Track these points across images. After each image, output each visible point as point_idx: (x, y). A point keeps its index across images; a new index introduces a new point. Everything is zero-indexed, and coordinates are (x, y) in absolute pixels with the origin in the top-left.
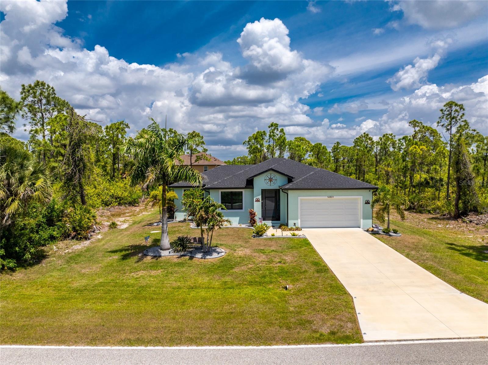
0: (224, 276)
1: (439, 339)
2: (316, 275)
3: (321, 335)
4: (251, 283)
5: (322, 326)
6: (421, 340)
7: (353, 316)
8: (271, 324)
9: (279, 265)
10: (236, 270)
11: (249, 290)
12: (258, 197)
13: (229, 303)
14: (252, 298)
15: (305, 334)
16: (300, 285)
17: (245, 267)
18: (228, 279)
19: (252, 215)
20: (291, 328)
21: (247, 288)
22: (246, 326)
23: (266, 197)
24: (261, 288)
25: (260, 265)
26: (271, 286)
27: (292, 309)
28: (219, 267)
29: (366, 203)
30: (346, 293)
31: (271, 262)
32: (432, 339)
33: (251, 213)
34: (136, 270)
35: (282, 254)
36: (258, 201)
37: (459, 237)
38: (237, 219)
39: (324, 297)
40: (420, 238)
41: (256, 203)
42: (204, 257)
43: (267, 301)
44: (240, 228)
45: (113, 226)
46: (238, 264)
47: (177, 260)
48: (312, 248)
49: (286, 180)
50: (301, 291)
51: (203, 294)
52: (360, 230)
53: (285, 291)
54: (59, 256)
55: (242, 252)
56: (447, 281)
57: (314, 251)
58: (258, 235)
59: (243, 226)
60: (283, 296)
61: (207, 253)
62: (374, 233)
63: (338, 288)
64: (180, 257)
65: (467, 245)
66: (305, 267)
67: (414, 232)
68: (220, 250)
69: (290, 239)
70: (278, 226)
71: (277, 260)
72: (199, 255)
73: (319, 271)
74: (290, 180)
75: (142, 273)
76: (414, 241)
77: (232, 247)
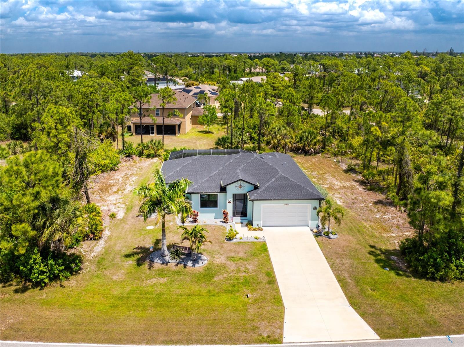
0: (207, 285)
1: (321, 342)
2: (267, 286)
3: (263, 338)
4: (226, 291)
5: (264, 331)
6: (312, 342)
7: (282, 324)
8: (237, 329)
9: (244, 274)
10: (216, 279)
11: (225, 298)
12: (229, 200)
13: (213, 310)
14: (227, 306)
15: (255, 336)
16: (256, 295)
17: (221, 276)
18: (211, 288)
19: (225, 214)
20: (247, 332)
21: (223, 295)
22: (224, 330)
23: (236, 199)
24: (232, 295)
25: (232, 274)
26: (238, 294)
27: (249, 317)
28: (204, 276)
29: (314, 209)
30: (282, 305)
31: (238, 271)
32: (317, 342)
33: (224, 214)
34: (149, 277)
35: (246, 263)
36: (230, 202)
37: (385, 235)
38: (213, 215)
39: (269, 308)
40: (352, 239)
41: (228, 205)
42: (194, 265)
43: (236, 310)
44: (215, 226)
45: (113, 216)
46: (217, 273)
47: (175, 268)
48: (268, 256)
49: (252, 187)
50: (256, 301)
51: (196, 301)
52: (307, 229)
53: (246, 300)
54: (90, 261)
55: (220, 260)
56: (346, 294)
57: (269, 259)
58: (230, 239)
59: (218, 222)
60: (245, 304)
61: (195, 261)
62: (317, 235)
63: (278, 300)
64: (177, 265)
65: (384, 247)
66: (261, 278)
67: (351, 229)
68: (204, 257)
69: (253, 243)
70: (245, 222)
71: (243, 269)
72: (190, 264)
73: (269, 282)
74: (256, 188)
75: (154, 281)
76: (345, 244)
77: (211, 254)
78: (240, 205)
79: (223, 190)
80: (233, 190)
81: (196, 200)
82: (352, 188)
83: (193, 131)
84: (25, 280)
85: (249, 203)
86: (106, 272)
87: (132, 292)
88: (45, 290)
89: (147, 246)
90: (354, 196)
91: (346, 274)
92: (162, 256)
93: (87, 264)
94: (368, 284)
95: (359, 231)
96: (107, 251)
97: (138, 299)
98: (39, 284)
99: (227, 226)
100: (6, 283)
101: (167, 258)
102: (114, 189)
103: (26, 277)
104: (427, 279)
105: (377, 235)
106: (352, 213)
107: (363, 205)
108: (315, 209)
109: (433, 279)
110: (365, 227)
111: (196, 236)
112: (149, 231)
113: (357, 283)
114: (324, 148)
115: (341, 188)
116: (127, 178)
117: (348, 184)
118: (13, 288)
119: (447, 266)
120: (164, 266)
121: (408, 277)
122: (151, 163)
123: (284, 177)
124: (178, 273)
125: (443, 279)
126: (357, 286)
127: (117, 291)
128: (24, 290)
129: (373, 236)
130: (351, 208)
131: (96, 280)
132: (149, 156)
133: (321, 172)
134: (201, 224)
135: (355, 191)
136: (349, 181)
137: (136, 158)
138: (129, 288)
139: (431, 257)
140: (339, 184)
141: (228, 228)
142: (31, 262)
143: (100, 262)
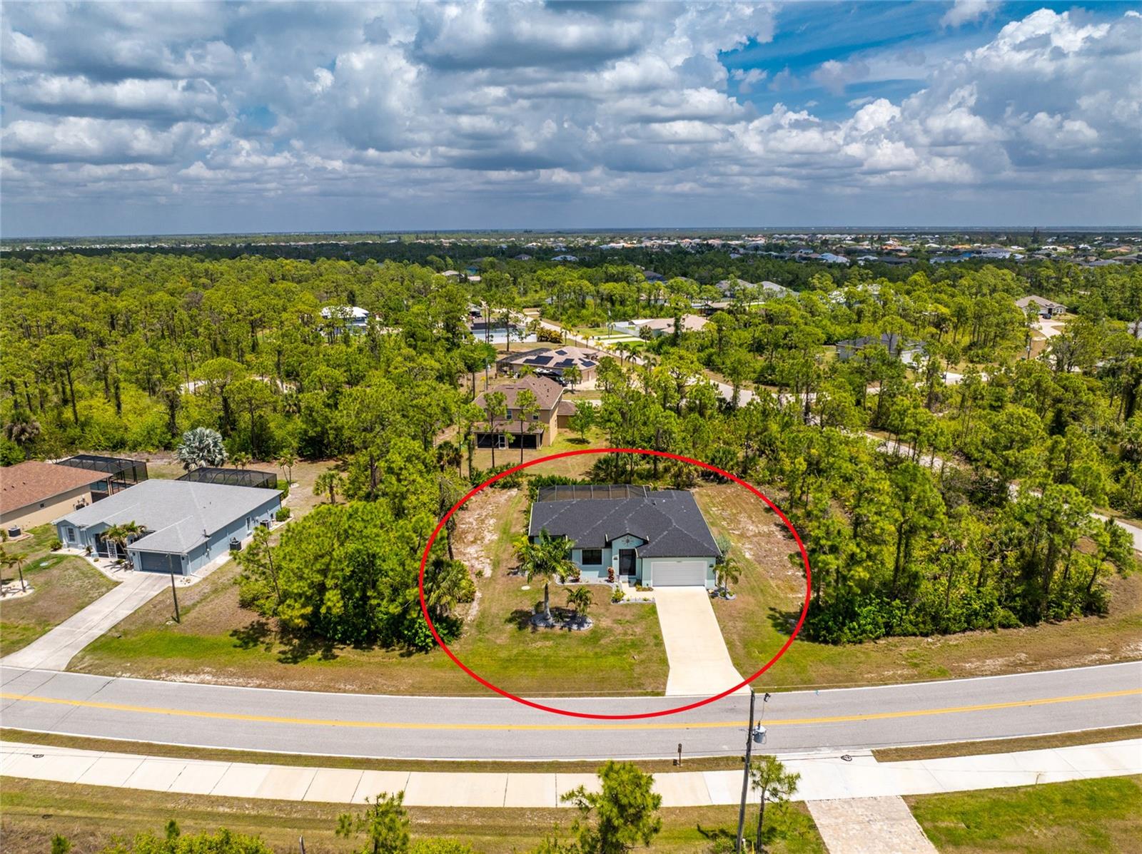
0: (594, 647)
1: (700, 695)
2: (654, 648)
4: (613, 654)
5: (649, 686)
6: (691, 695)
7: (666, 681)
9: (631, 637)
10: (602, 642)
11: (612, 660)
12: (615, 556)
13: (601, 670)
14: (614, 666)
15: (640, 691)
16: (642, 657)
17: (608, 638)
18: (598, 650)
19: (611, 572)
21: (610, 657)
23: (623, 556)
24: (619, 657)
25: (618, 637)
26: (625, 656)
27: (635, 675)
28: (590, 638)
30: (668, 665)
31: (625, 634)
32: (696, 695)
33: (609, 571)
34: (534, 641)
35: (633, 626)
36: (616, 559)
37: (790, 596)
38: (597, 573)
39: (655, 667)
40: (751, 600)
41: (614, 562)
42: (579, 629)
43: (624, 670)
44: (600, 586)
45: (480, 574)
46: (603, 636)
47: (560, 632)
48: (657, 619)
49: (642, 542)
50: (642, 662)
51: (584, 662)
52: (703, 589)
53: (633, 661)
54: (468, 625)
55: (605, 623)
56: (731, 656)
57: (658, 622)
58: (616, 600)
59: (603, 581)
60: (631, 665)
61: (580, 625)
62: (713, 596)
63: (664, 662)
64: (561, 629)
65: (784, 610)
66: (648, 641)
67: (752, 589)
68: (589, 620)
69: (642, 605)
70: (634, 581)
71: (630, 632)
72: (575, 627)
73: (656, 645)
74: (646, 542)
75: (539, 644)
76: (742, 605)
77: (597, 617)
78: (628, 562)
79: (608, 545)
80: (619, 545)
81: (578, 556)
82: (770, 534)
83: (560, 439)
84: (409, 646)
85: (638, 561)
86: (488, 636)
87: (519, 654)
88: (430, 654)
89: (526, 609)
90: (769, 546)
91: (735, 637)
92: (545, 619)
93: (466, 628)
94: (757, 646)
95: (762, 591)
96: (483, 614)
97: (527, 661)
98: (423, 649)
99: (613, 586)
100: (388, 648)
101: (551, 620)
102: (470, 538)
103: (410, 641)
104: (820, 643)
105: (782, 595)
106: (760, 569)
107: (776, 558)
108: (711, 566)
109: (826, 642)
110: (771, 586)
111: (581, 598)
112: (526, 593)
113: (745, 646)
114: (744, 472)
115: (755, 536)
116: (483, 521)
117: (765, 529)
118: (397, 653)
119: (841, 629)
120: (548, 630)
121: (802, 640)
122: (510, 497)
123: (677, 530)
124: (563, 636)
125: (836, 642)
126: (744, 648)
127: (503, 654)
128: (409, 654)
129: (777, 597)
130: (760, 562)
131: (480, 644)
132: (504, 486)
133: (734, 511)
134: (584, 583)
135: (772, 540)
136: (767, 524)
137: (488, 490)
138: (515, 651)
139: (823, 620)
140: (755, 529)
141: (614, 589)
142: (417, 626)
143: (479, 625)
